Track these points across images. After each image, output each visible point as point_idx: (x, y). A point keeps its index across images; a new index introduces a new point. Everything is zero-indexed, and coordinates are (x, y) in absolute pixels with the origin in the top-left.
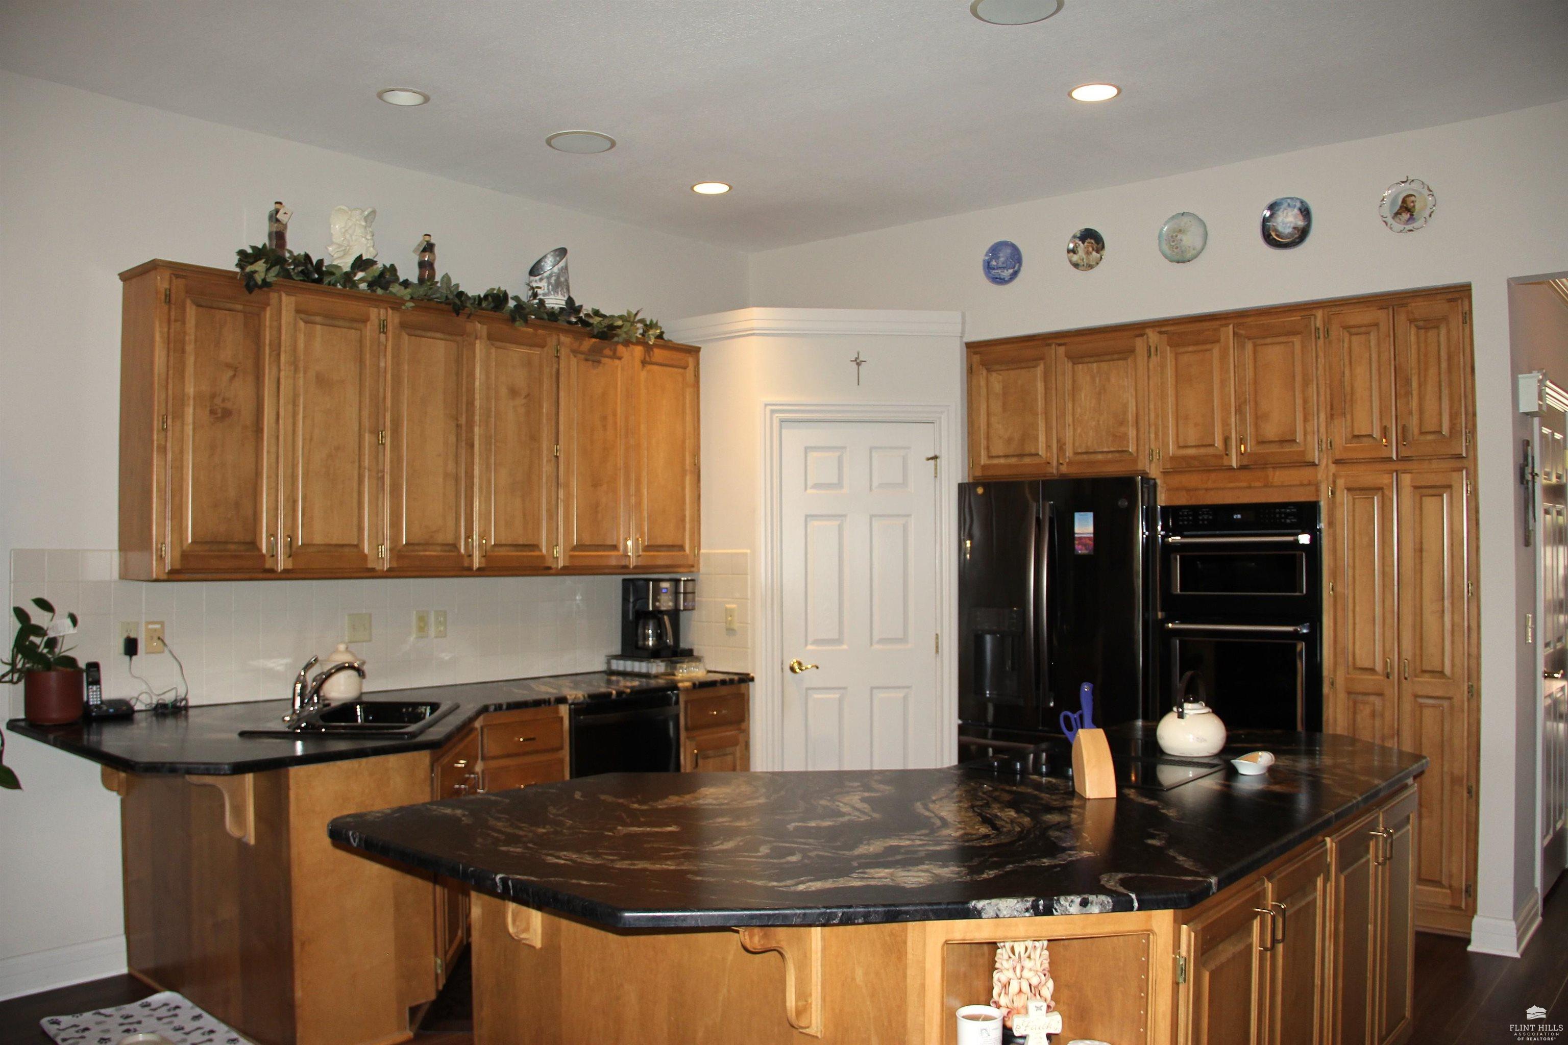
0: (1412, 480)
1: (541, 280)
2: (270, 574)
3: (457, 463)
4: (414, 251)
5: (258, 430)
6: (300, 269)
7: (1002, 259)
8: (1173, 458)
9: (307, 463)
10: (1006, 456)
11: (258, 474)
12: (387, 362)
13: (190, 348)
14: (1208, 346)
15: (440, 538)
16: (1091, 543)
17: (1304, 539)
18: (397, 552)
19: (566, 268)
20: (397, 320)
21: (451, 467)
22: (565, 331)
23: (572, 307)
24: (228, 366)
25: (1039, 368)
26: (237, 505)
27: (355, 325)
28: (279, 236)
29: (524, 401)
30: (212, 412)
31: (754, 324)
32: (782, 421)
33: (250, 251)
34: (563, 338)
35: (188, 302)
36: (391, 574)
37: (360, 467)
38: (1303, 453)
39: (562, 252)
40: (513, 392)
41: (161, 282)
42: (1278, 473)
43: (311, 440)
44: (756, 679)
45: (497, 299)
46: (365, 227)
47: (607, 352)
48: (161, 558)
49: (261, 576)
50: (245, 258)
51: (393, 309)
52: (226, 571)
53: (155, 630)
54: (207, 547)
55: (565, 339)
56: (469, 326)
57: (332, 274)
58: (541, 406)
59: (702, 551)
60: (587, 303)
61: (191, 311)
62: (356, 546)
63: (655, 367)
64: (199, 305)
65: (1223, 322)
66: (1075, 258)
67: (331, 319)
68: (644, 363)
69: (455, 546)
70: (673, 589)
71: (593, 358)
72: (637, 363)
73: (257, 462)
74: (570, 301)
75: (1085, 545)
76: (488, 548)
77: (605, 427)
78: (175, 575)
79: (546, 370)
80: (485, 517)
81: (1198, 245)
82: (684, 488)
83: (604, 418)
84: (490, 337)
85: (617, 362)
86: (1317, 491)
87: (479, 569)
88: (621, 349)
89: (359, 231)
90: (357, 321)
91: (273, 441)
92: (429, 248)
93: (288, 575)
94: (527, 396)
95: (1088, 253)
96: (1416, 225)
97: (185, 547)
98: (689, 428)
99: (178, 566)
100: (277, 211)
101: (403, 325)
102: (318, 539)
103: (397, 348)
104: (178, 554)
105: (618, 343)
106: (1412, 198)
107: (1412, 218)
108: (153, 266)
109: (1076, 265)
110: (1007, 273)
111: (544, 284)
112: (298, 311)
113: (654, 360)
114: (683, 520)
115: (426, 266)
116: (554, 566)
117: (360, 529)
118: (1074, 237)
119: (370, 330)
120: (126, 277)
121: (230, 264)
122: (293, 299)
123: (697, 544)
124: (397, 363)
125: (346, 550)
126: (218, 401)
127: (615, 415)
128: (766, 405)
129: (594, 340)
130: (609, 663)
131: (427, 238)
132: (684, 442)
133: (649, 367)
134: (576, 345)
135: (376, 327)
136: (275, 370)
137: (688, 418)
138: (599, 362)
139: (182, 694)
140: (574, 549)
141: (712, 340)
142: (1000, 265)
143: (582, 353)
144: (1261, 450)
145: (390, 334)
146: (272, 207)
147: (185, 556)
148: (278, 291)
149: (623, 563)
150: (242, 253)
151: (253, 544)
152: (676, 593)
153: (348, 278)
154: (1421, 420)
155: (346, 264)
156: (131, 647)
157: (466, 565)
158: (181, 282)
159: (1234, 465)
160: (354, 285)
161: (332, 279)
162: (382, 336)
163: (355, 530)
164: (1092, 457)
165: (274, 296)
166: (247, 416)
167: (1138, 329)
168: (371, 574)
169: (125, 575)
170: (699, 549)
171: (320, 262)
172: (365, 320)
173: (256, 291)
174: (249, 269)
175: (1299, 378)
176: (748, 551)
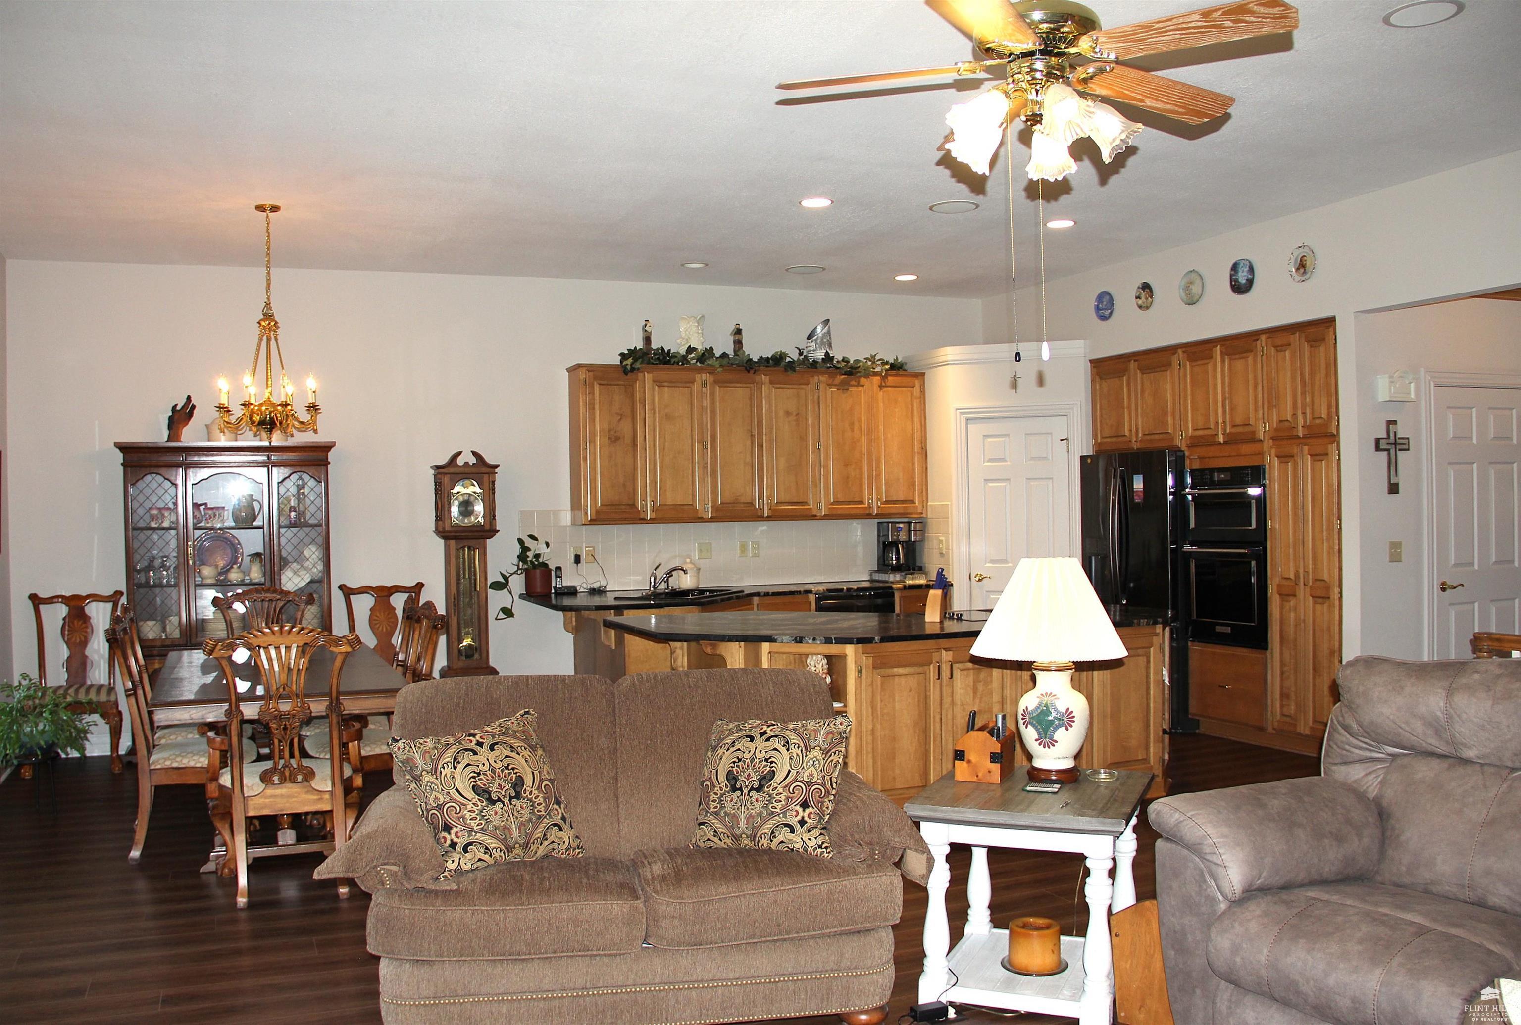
0: (1309, 450)
1: (812, 342)
2: (643, 521)
3: (752, 457)
4: (731, 334)
5: (635, 445)
6: (656, 357)
7: (1105, 303)
8: (1191, 437)
9: (661, 462)
10: (1110, 437)
11: (635, 468)
12: (707, 403)
13: (597, 407)
14: (1206, 361)
15: (743, 500)
16: (1142, 495)
17: (1254, 491)
18: (715, 508)
19: (829, 332)
20: (712, 379)
21: (748, 459)
22: (823, 373)
23: (828, 358)
24: (617, 414)
25: (1125, 378)
26: (624, 485)
27: (688, 385)
28: (647, 339)
29: (795, 418)
30: (610, 438)
31: (949, 358)
32: (967, 419)
33: (626, 352)
34: (821, 378)
35: (595, 383)
36: (712, 520)
37: (692, 462)
38: (1254, 433)
39: (827, 321)
40: (788, 413)
41: (582, 374)
42: (1244, 447)
43: (664, 449)
44: (954, 585)
45: (778, 360)
46: (698, 326)
47: (853, 383)
48: (586, 514)
49: (639, 522)
50: (623, 356)
51: (709, 373)
52: (620, 520)
53: (590, 551)
54: (609, 507)
55: (823, 378)
56: (757, 378)
57: (676, 357)
58: (807, 420)
59: (929, 504)
60: (838, 355)
61: (597, 388)
62: (692, 505)
63: (889, 389)
64: (600, 384)
65: (1214, 344)
66: (1140, 302)
67: (673, 384)
68: (881, 387)
69: (752, 504)
70: (907, 529)
71: (844, 387)
72: (876, 387)
73: (634, 462)
74: (827, 354)
75: (1139, 496)
76: (773, 504)
77: (852, 430)
78: (593, 522)
79: (810, 398)
80: (770, 487)
81: (1200, 292)
82: (913, 464)
83: (852, 424)
84: (771, 382)
85: (860, 388)
86: (1263, 459)
87: (767, 517)
88: (863, 380)
89: (694, 329)
90: (689, 382)
91: (643, 452)
92: (738, 331)
93: (653, 521)
94: (797, 414)
95: (1147, 299)
96: (1308, 276)
97: (598, 508)
98: (917, 425)
99: (594, 517)
100: (646, 325)
101: (716, 382)
102: (669, 502)
103: (712, 394)
104: (594, 512)
105: (860, 377)
106: (1305, 258)
107: (1305, 273)
108: (579, 366)
109: (1140, 307)
110: (1107, 313)
111: (813, 344)
112: (654, 381)
113: (888, 384)
114: (913, 484)
115: (738, 343)
116: (818, 515)
117: (694, 496)
118: (1139, 288)
119: (696, 387)
120: (570, 370)
121: (617, 361)
122: (651, 375)
123: (925, 500)
124: (713, 402)
125: (686, 507)
126: (612, 433)
127: (860, 421)
128: (957, 409)
129: (843, 376)
130: (871, 575)
131: (738, 326)
132: (913, 434)
133: (885, 389)
134: (830, 381)
135: (700, 383)
136: (642, 412)
137: (916, 419)
138: (847, 390)
139: (604, 583)
140: (832, 504)
141: (931, 368)
142: (1104, 307)
143: (835, 385)
144: (1234, 430)
145: (708, 387)
146: (644, 323)
147: (597, 512)
148: (642, 372)
149: (868, 512)
150: (622, 355)
151: (633, 506)
152: (910, 531)
153: (684, 358)
154: (1313, 409)
155: (683, 351)
156: (577, 559)
157: (759, 514)
158: (591, 374)
159: (1221, 440)
160: (688, 362)
161: (676, 360)
162: (704, 389)
163: (690, 497)
164: (1152, 437)
165: (640, 375)
166: (628, 440)
167: (1172, 349)
168: (701, 520)
169: (574, 523)
170: (927, 502)
171: (669, 351)
172: (693, 382)
173: (630, 374)
174: (625, 363)
175: (1251, 382)
176: (949, 503)
